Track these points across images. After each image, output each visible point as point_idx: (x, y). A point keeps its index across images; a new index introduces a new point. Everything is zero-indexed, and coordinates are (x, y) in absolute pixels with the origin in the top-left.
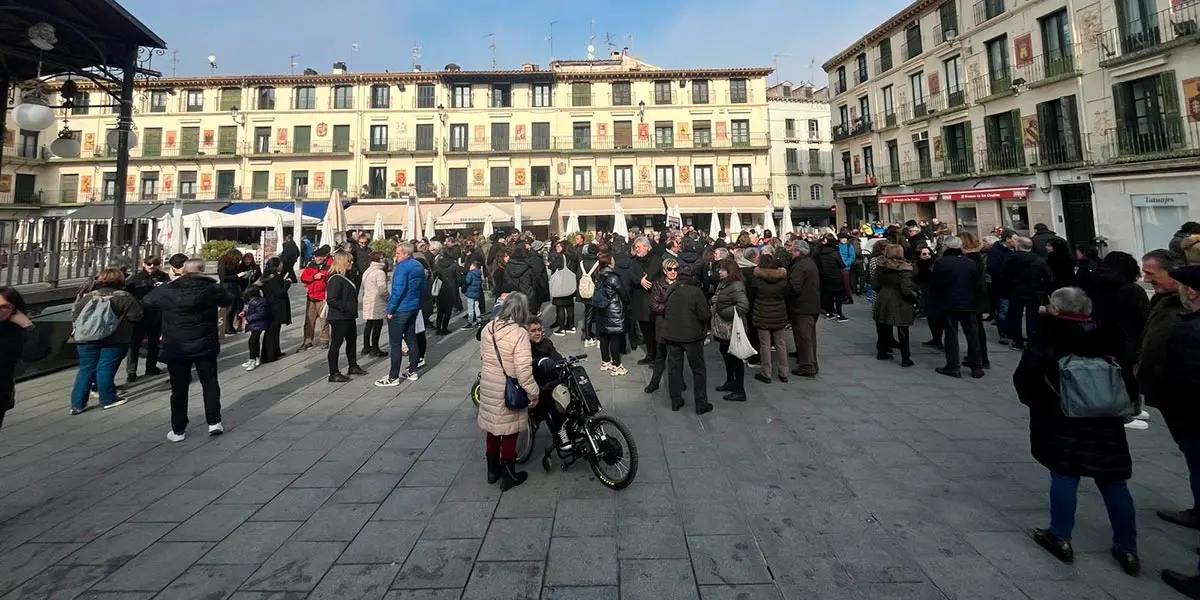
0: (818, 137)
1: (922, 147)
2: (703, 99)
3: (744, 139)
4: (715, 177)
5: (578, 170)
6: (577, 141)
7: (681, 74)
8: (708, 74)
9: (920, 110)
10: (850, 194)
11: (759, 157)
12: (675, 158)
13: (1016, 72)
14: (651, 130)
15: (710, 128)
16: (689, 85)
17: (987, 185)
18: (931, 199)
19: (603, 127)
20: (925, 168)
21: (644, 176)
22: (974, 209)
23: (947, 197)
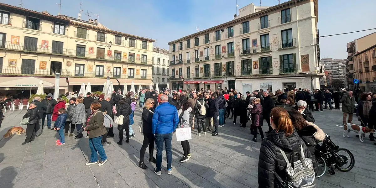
0: (159, 63)
1: (197, 69)
2: (132, 46)
3: (145, 61)
4: (135, 73)
5: (77, 65)
6: (78, 53)
7: (126, 35)
8: (135, 37)
9: (197, 60)
10: (174, 81)
11: (149, 68)
12: (121, 65)
13: (222, 54)
14: (113, 53)
15: (134, 56)
16: (128, 39)
17: (213, 80)
18: (199, 83)
19: (91, 49)
20: (197, 75)
21: (109, 71)
22: (209, 86)
23: (203, 82)
